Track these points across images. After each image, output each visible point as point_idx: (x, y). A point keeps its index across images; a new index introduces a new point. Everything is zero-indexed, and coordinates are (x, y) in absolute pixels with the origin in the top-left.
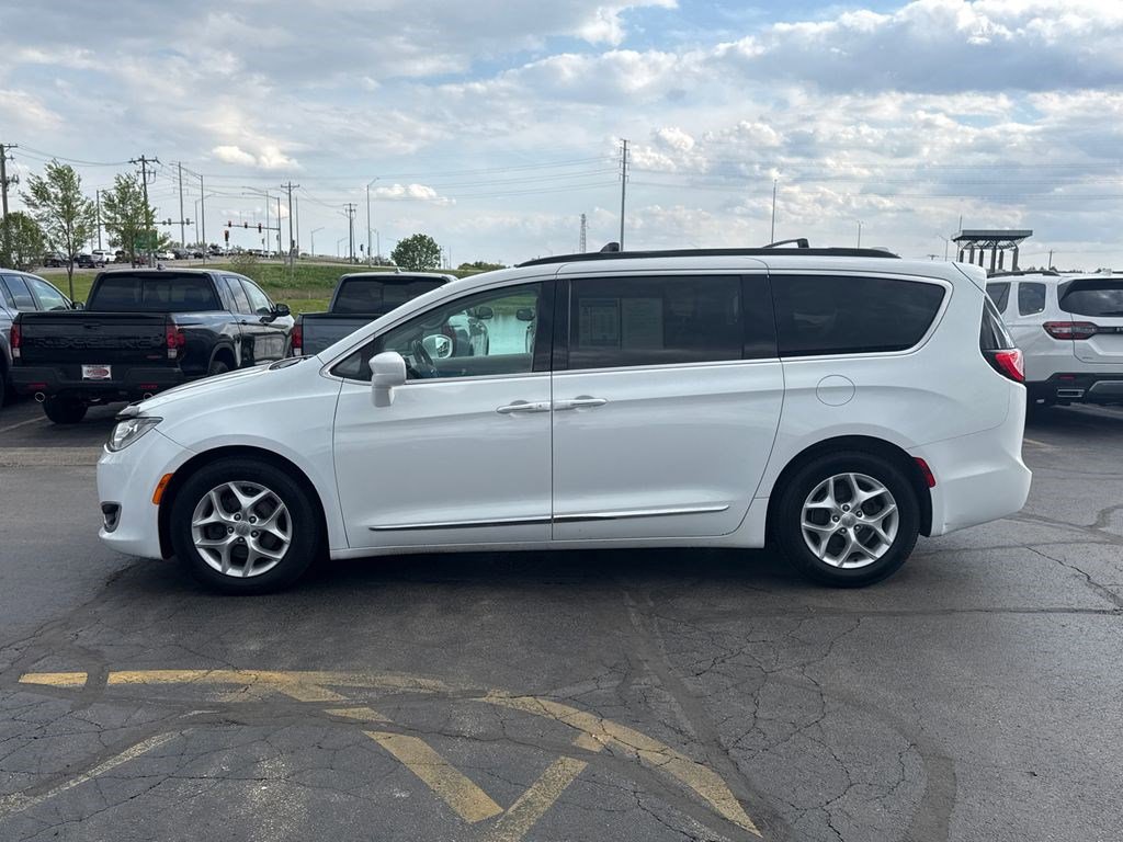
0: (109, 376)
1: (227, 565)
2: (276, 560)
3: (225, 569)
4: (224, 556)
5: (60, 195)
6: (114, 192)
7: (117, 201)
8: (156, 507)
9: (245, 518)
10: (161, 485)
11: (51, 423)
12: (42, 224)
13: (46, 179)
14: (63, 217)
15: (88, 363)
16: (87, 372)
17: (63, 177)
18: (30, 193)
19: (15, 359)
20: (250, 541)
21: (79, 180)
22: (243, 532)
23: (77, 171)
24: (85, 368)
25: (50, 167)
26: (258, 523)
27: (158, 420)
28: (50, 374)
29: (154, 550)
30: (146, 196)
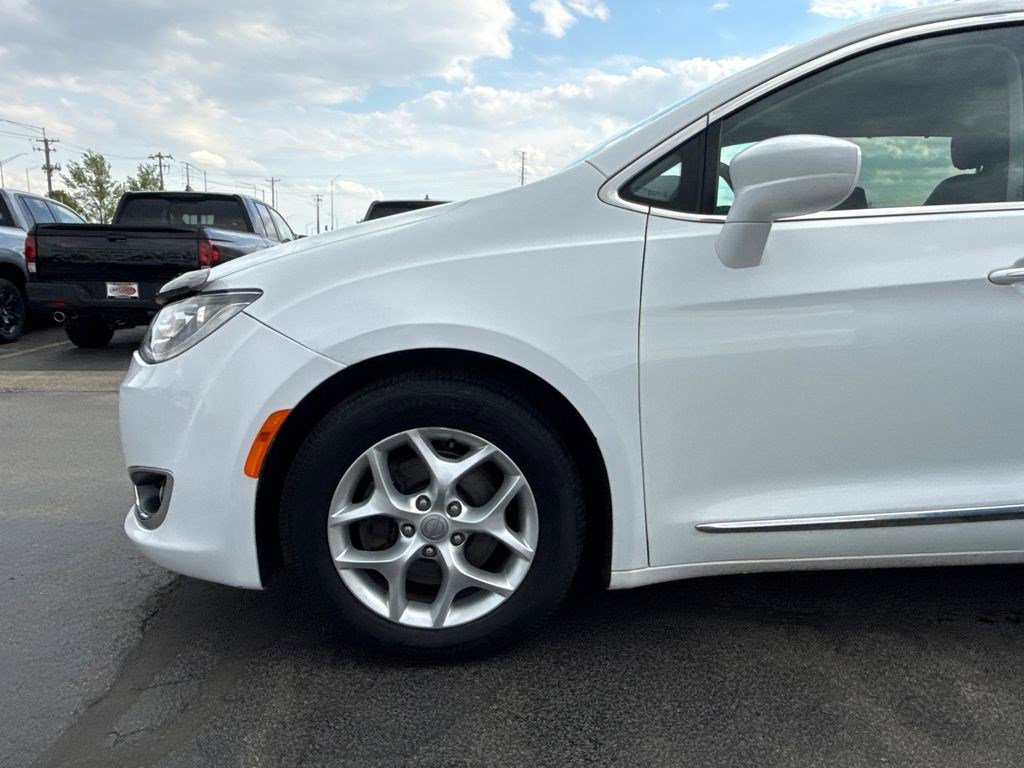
0: (136, 295)
1: (400, 601)
2: (500, 591)
3: (396, 611)
4: (396, 585)
5: (94, 179)
6: (137, 178)
7: (139, 185)
8: (252, 485)
9: (439, 505)
10: (262, 435)
11: (76, 347)
12: (79, 201)
13: (82, 165)
14: (97, 196)
15: (114, 280)
16: (112, 290)
17: (96, 163)
18: (69, 176)
19: (32, 274)
20: (449, 553)
21: (109, 167)
22: (433, 533)
23: (107, 161)
24: (110, 286)
25: (86, 155)
26: (465, 516)
27: (253, 295)
28: (70, 292)
29: (245, 572)
30: (162, 182)
